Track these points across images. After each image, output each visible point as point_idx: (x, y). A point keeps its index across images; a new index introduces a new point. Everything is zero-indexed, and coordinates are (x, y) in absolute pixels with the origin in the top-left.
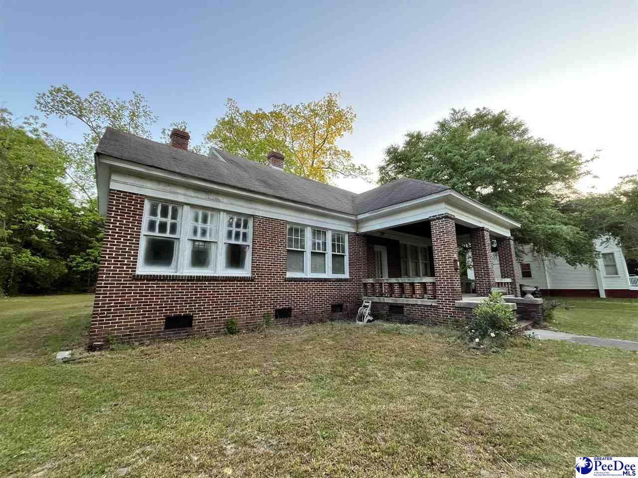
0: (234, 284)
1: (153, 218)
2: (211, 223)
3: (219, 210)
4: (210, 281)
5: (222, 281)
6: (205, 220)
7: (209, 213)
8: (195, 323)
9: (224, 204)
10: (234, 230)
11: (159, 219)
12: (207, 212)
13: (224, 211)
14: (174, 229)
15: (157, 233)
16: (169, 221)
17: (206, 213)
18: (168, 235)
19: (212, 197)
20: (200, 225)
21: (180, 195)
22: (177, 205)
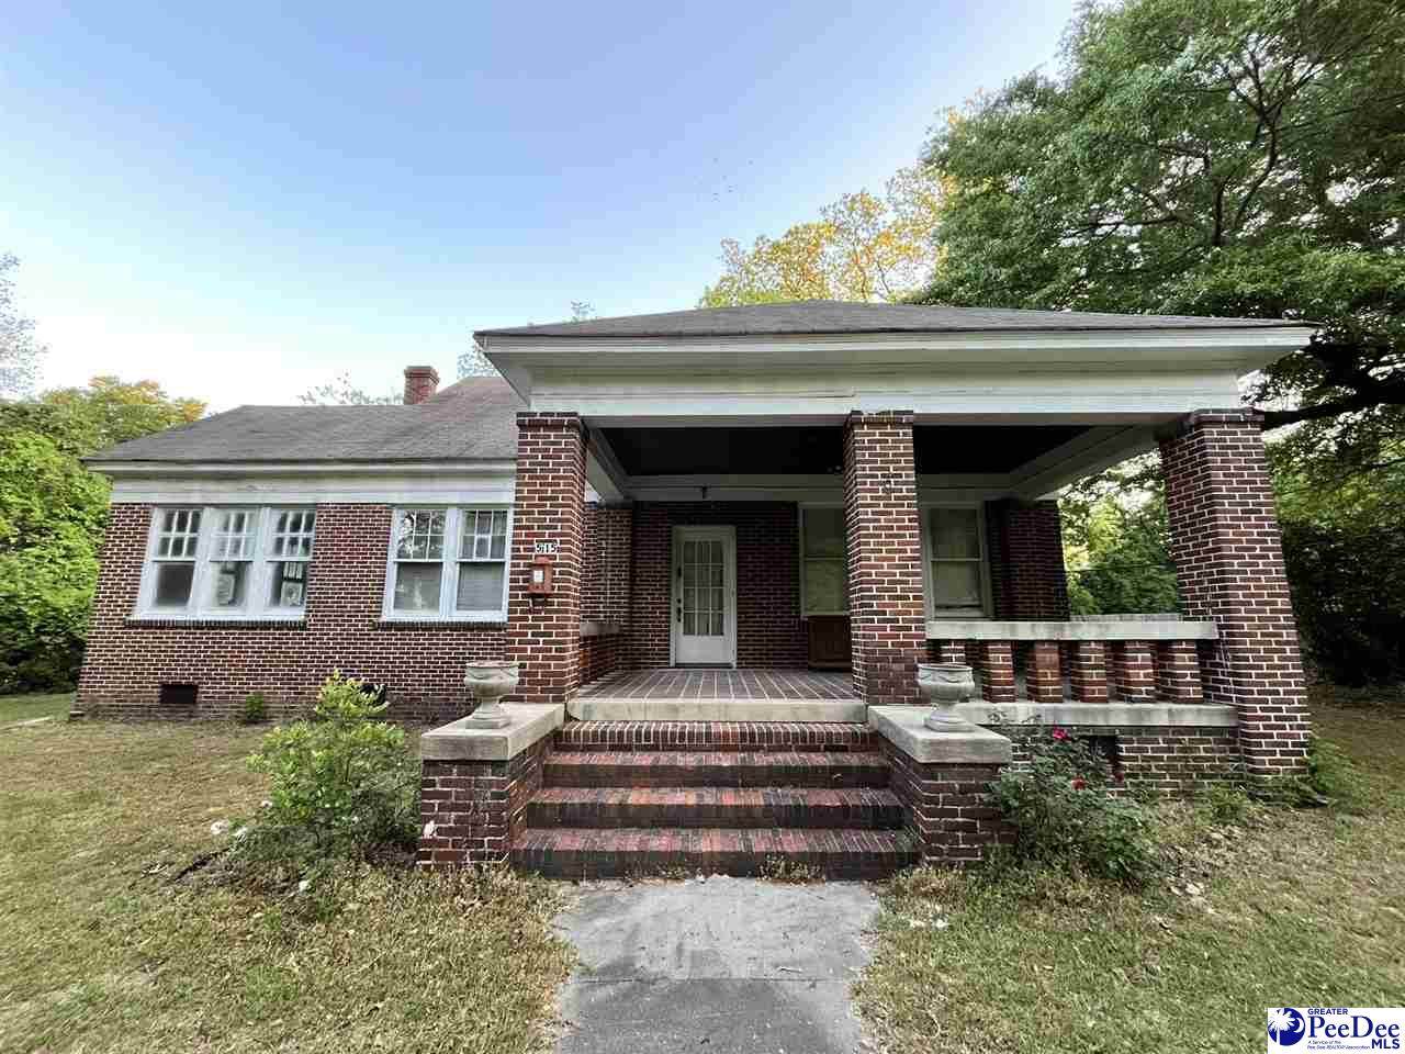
0: (269, 634)
1: (167, 534)
2: (248, 531)
3: (260, 506)
4: (228, 628)
5: (248, 629)
6: (239, 527)
7: (247, 514)
8: (201, 697)
9: (264, 493)
10: (287, 535)
11: (174, 534)
12: (243, 511)
13: (267, 505)
14: (192, 549)
15: (169, 557)
16: (187, 535)
17: (240, 516)
18: (183, 557)
19: (244, 485)
20: (231, 535)
21: (193, 493)
22: (198, 509)
